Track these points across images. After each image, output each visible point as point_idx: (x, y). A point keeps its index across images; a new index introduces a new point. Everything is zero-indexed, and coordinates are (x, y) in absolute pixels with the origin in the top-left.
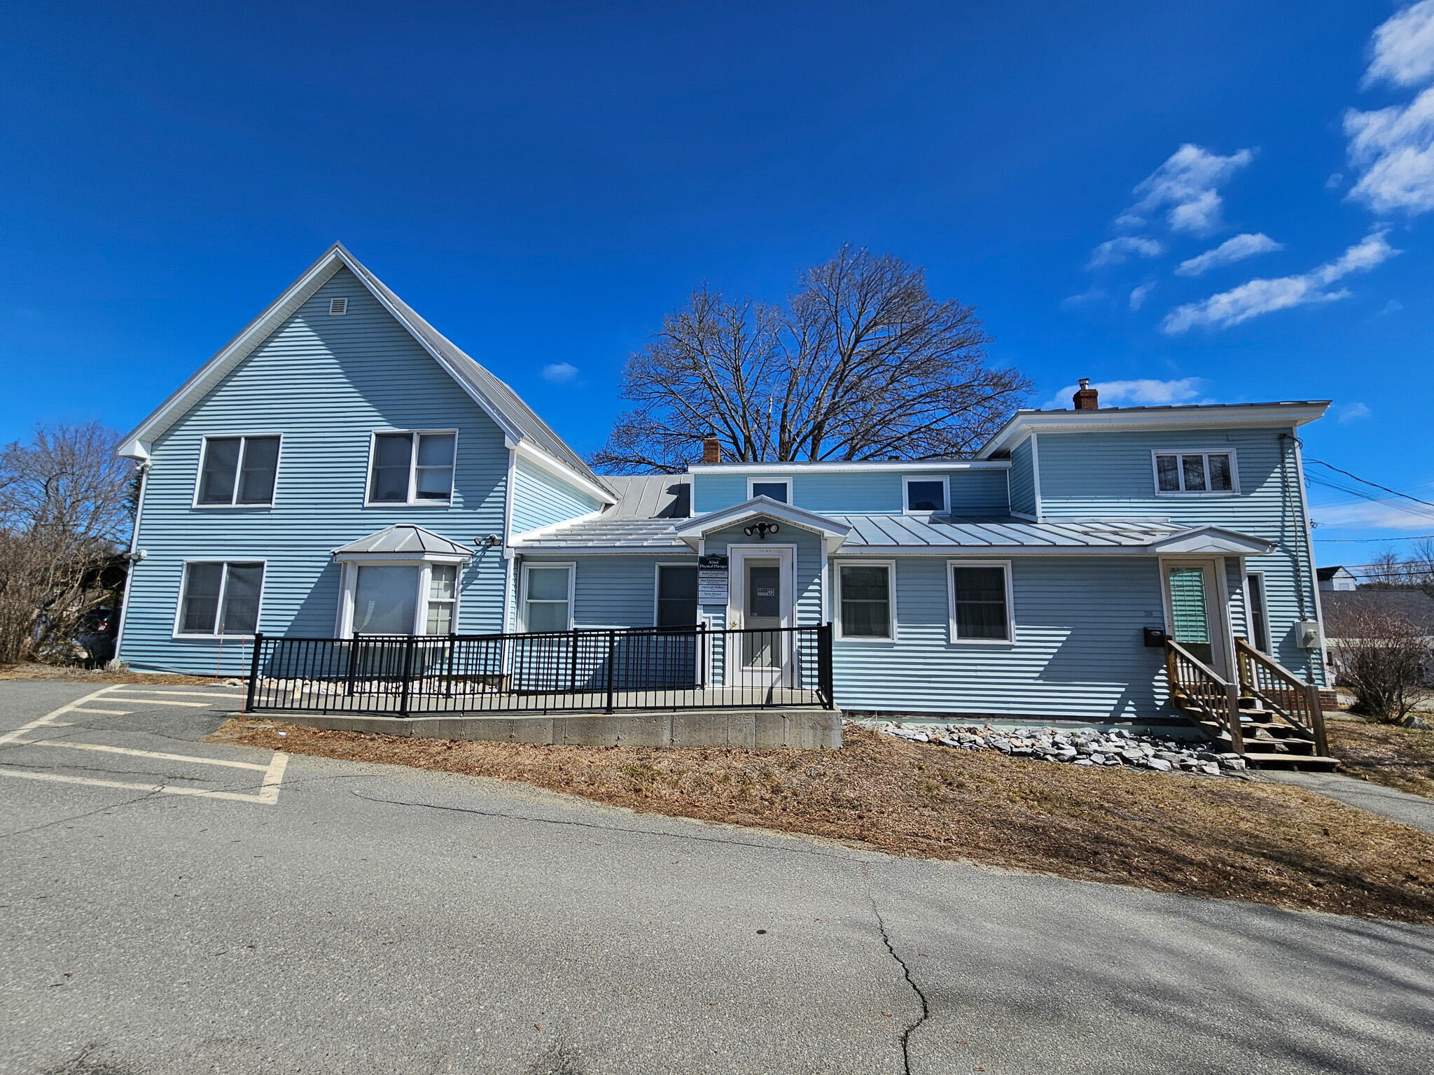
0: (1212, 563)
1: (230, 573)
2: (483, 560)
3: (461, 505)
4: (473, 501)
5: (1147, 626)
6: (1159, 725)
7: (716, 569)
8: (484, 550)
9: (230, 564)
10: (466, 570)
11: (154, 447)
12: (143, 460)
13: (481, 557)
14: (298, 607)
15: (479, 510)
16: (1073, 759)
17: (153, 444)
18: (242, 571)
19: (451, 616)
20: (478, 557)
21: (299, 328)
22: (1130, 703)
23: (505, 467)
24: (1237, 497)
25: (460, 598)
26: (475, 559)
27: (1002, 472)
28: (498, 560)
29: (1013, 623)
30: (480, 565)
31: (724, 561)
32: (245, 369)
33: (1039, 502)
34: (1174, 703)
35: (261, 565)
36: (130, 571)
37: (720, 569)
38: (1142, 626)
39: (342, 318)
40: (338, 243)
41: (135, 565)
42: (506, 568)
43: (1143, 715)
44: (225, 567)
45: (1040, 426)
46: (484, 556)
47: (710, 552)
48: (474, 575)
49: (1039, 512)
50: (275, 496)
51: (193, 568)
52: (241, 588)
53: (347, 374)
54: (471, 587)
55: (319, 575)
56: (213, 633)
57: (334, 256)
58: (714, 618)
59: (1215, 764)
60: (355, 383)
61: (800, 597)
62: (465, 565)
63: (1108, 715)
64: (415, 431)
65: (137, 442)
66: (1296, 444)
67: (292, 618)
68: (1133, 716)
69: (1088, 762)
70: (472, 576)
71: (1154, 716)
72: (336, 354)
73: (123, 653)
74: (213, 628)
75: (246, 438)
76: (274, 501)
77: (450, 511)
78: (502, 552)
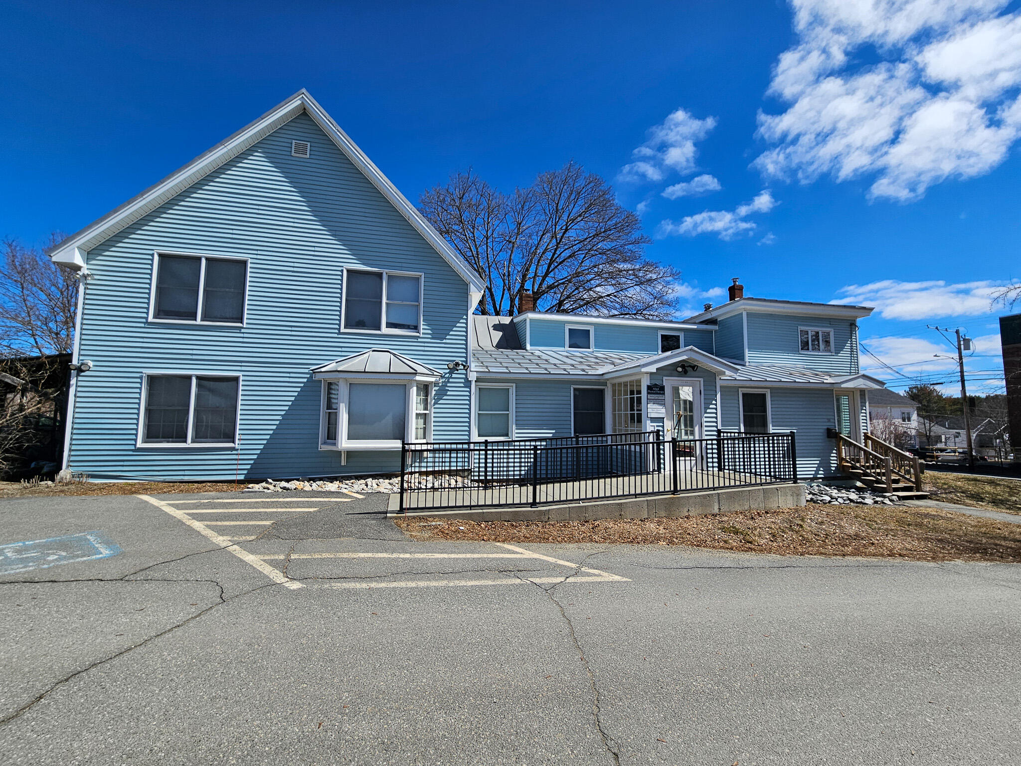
0: (852, 393)
1: (199, 386)
2: (451, 380)
3: (430, 336)
4: (440, 333)
5: (829, 427)
6: (833, 480)
7: (657, 394)
8: (451, 373)
9: (199, 378)
10: (437, 388)
11: (90, 256)
12: (79, 268)
13: (448, 378)
14: (279, 418)
15: (444, 341)
16: (830, 502)
17: (91, 254)
18: (211, 384)
19: (425, 424)
20: (446, 378)
21: (258, 161)
22: (821, 469)
23: (465, 308)
24: (833, 356)
25: (433, 410)
26: (444, 380)
27: (710, 332)
28: (463, 381)
29: (771, 426)
30: (448, 385)
31: (662, 388)
32: (200, 192)
33: (747, 353)
34: (840, 468)
35: (236, 379)
36: (73, 381)
37: (660, 394)
38: (826, 427)
39: (305, 160)
40: (304, 90)
41: (78, 375)
42: (470, 387)
43: (828, 476)
44: (194, 381)
45: (748, 307)
46: (451, 378)
47: (654, 382)
48: (444, 392)
49: (747, 359)
50: (246, 316)
51: (152, 379)
52: (213, 400)
53: (314, 212)
54: (441, 402)
55: (299, 389)
56: (185, 442)
57: (299, 102)
58: (657, 426)
59: (887, 499)
60: (323, 221)
61: (706, 413)
62: (436, 384)
63: (812, 476)
64: (385, 272)
65: (76, 250)
66: (857, 328)
67: (274, 427)
68: (822, 476)
69: (836, 503)
70: (442, 392)
71: (832, 476)
72: (301, 193)
73: (71, 464)
74: (186, 437)
75: (207, 259)
76: (245, 321)
77: (419, 340)
78: (466, 374)
